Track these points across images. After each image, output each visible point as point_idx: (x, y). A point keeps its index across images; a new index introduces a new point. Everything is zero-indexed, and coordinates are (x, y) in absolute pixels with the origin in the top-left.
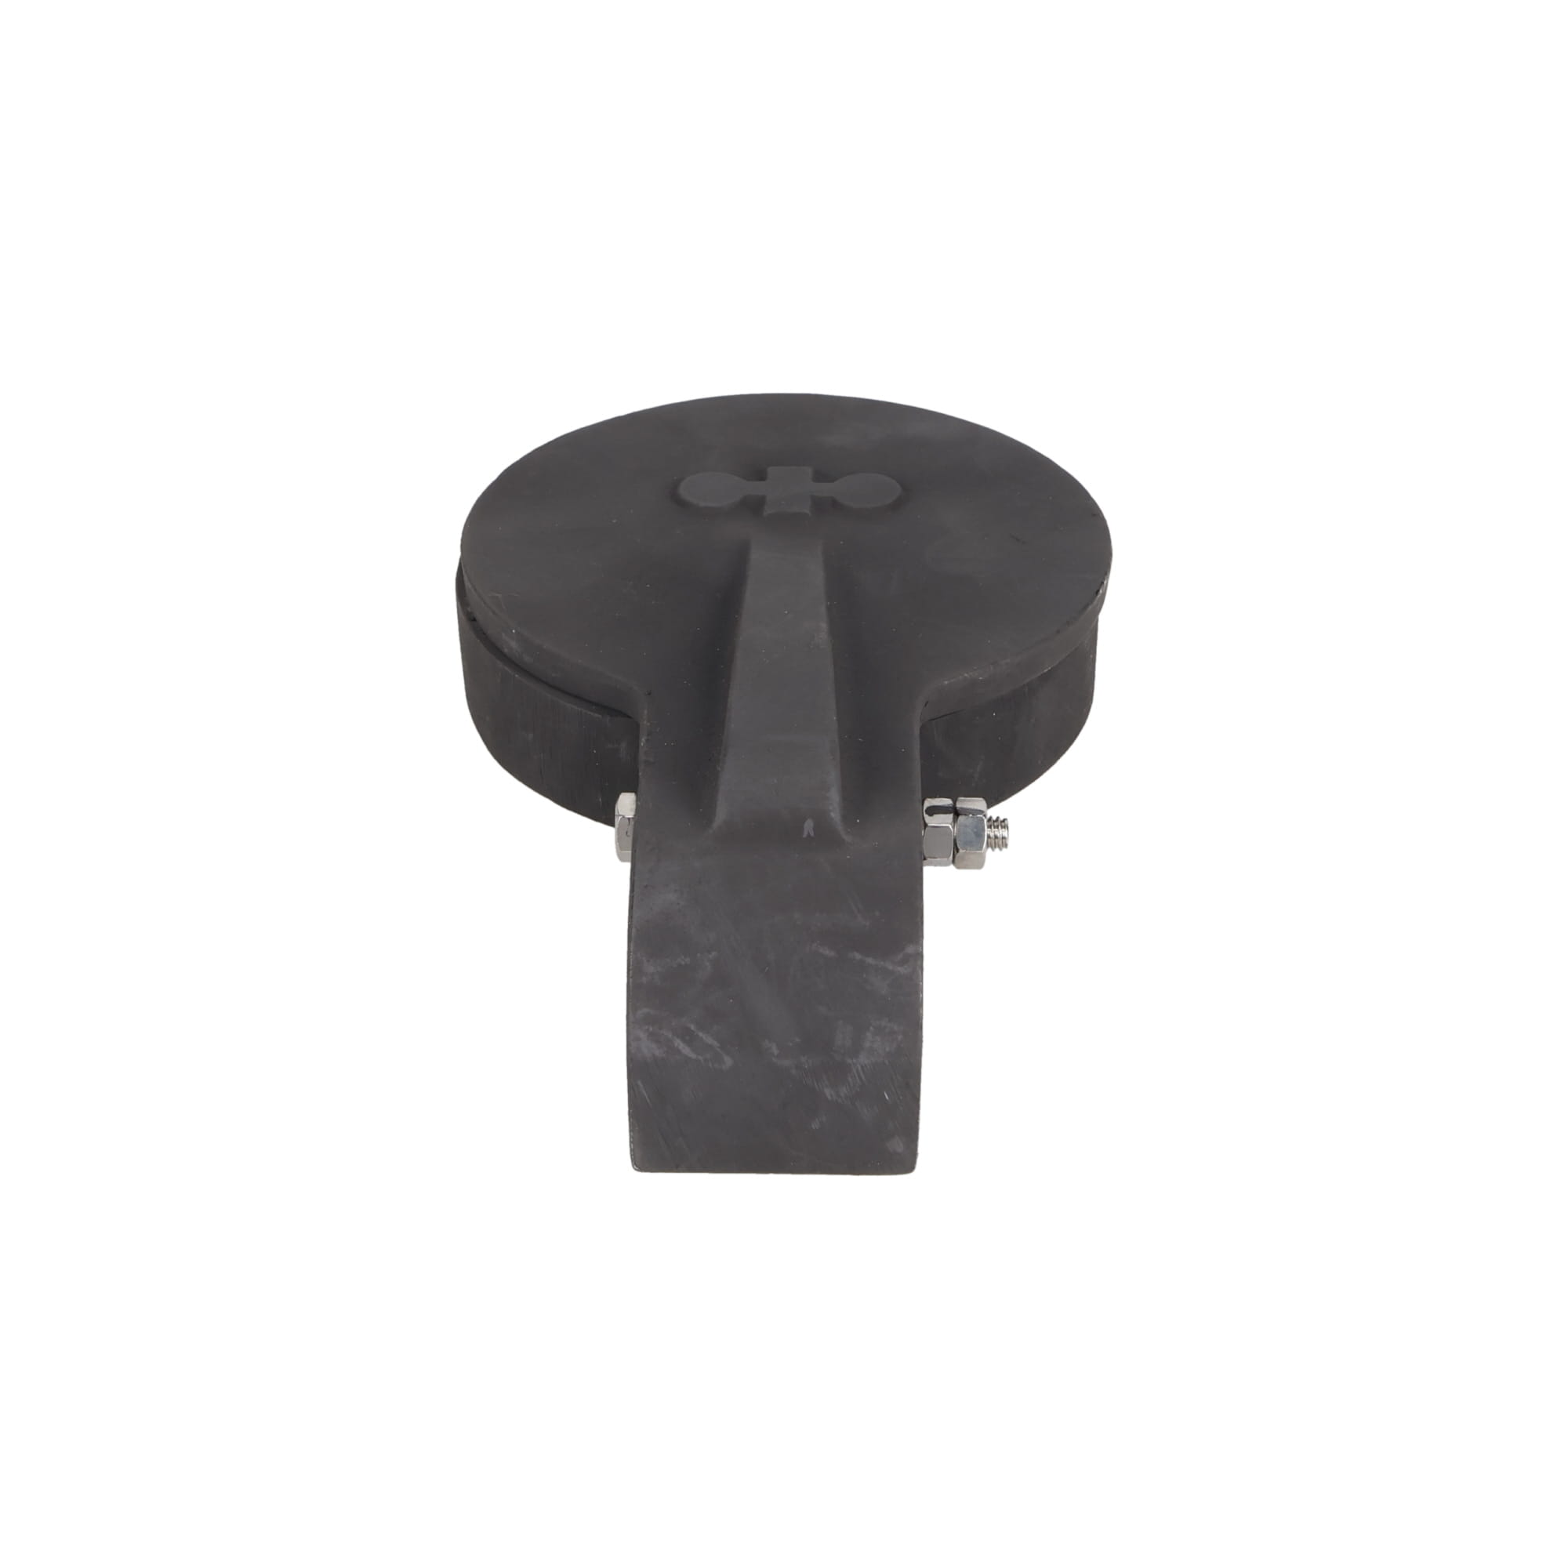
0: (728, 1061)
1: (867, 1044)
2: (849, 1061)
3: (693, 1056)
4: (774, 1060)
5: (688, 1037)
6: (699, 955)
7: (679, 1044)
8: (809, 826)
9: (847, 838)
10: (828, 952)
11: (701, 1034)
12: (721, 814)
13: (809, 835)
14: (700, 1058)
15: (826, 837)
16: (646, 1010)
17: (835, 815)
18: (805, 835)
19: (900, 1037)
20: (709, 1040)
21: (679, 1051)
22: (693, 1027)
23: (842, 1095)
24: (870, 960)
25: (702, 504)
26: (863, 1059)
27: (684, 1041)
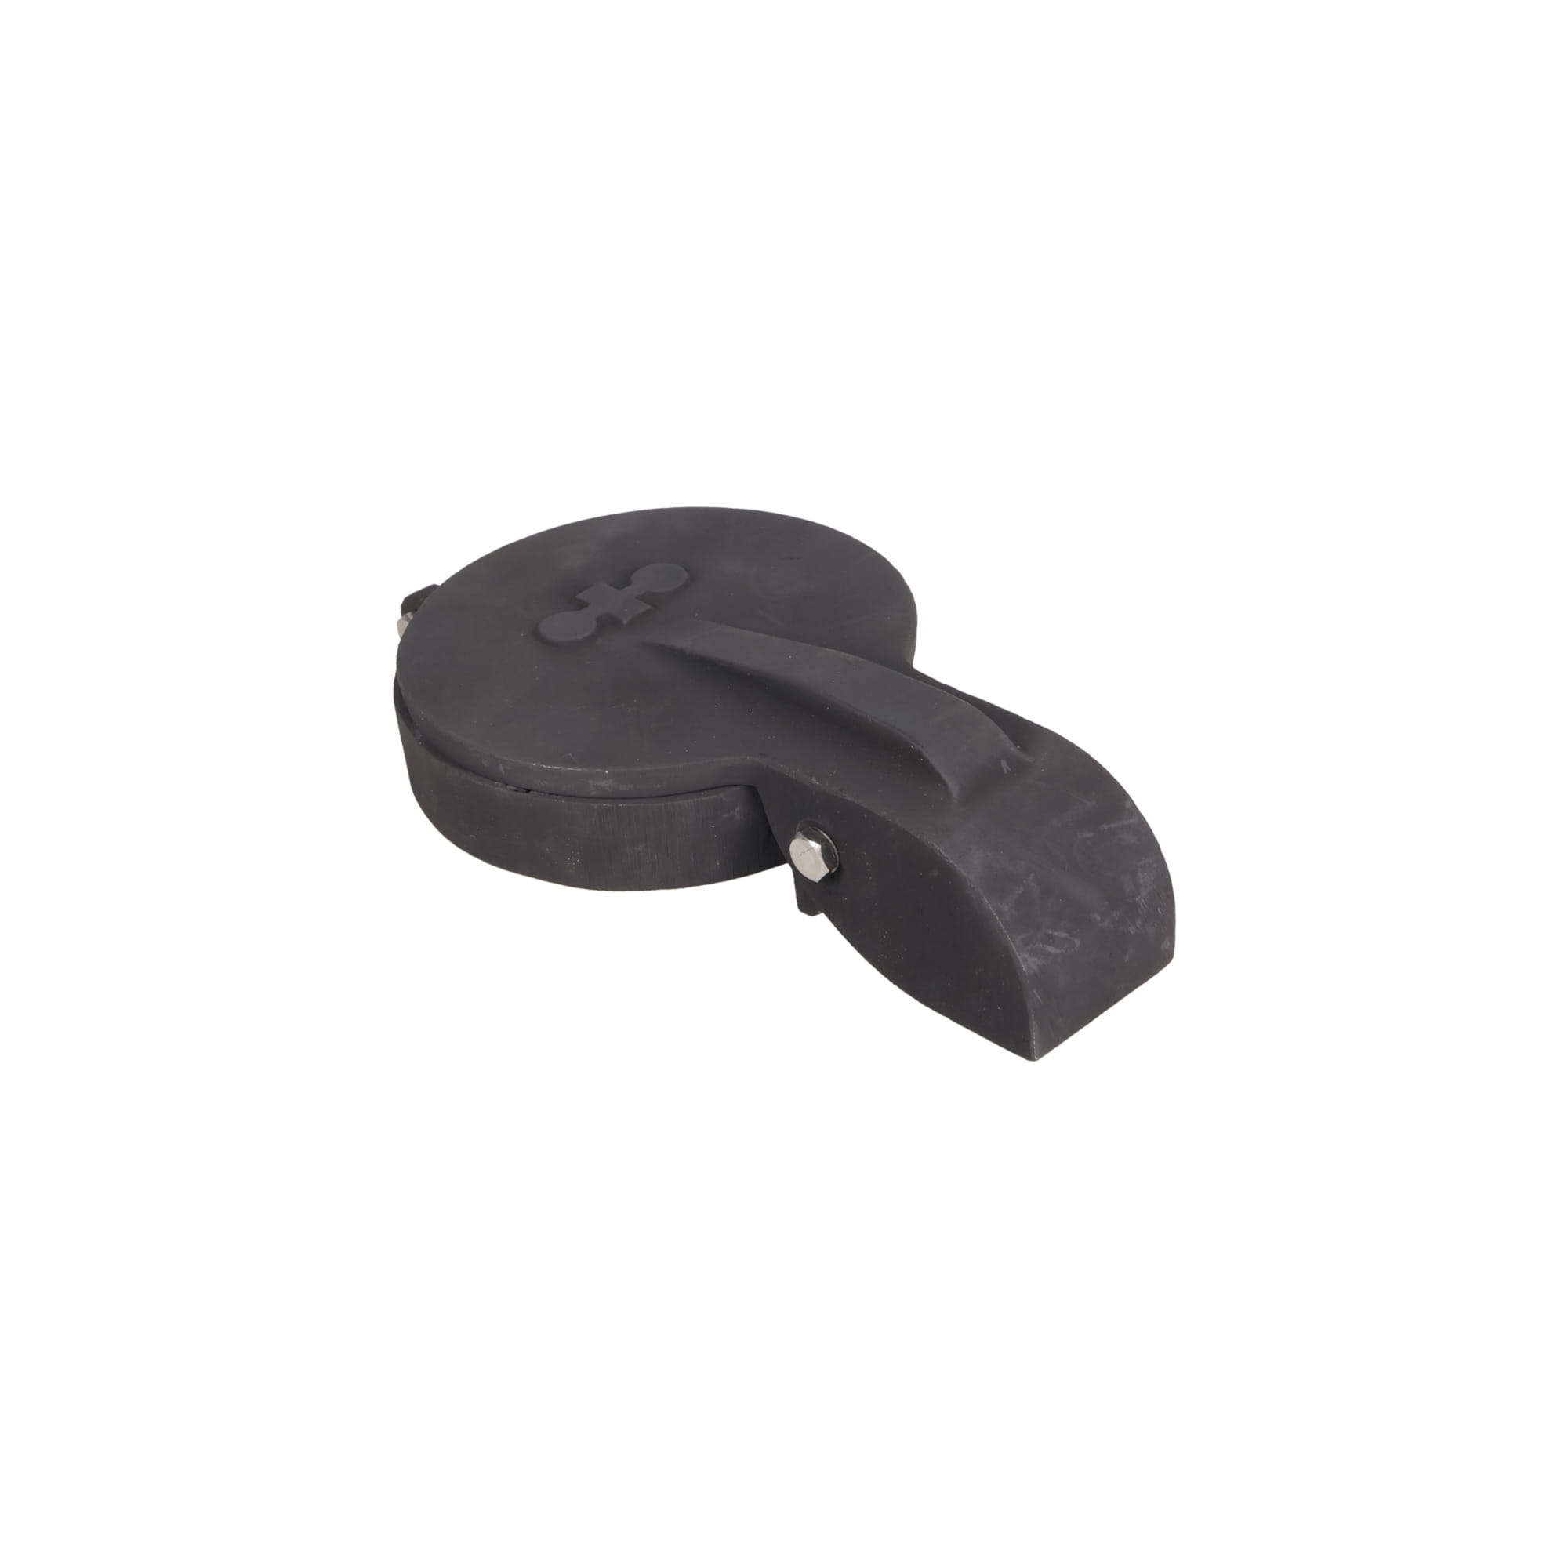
0: (1077, 942)
1: (1142, 882)
2: (1137, 899)
3: (1058, 951)
4: (1100, 925)
5: (1050, 940)
6: (1025, 881)
7: (1048, 948)
8: (1004, 764)
9: (1032, 759)
10: (1089, 835)
11: (1056, 933)
12: (954, 788)
13: (1009, 770)
14: (1062, 950)
15: (1019, 765)
16: (1019, 937)
17: (1014, 748)
19: (1155, 865)
20: (1062, 934)
21: (1050, 954)
22: (1050, 932)
23: (1138, 926)
24: (1113, 826)
25: (580, 637)
26: (1144, 894)
27: (1050, 945)
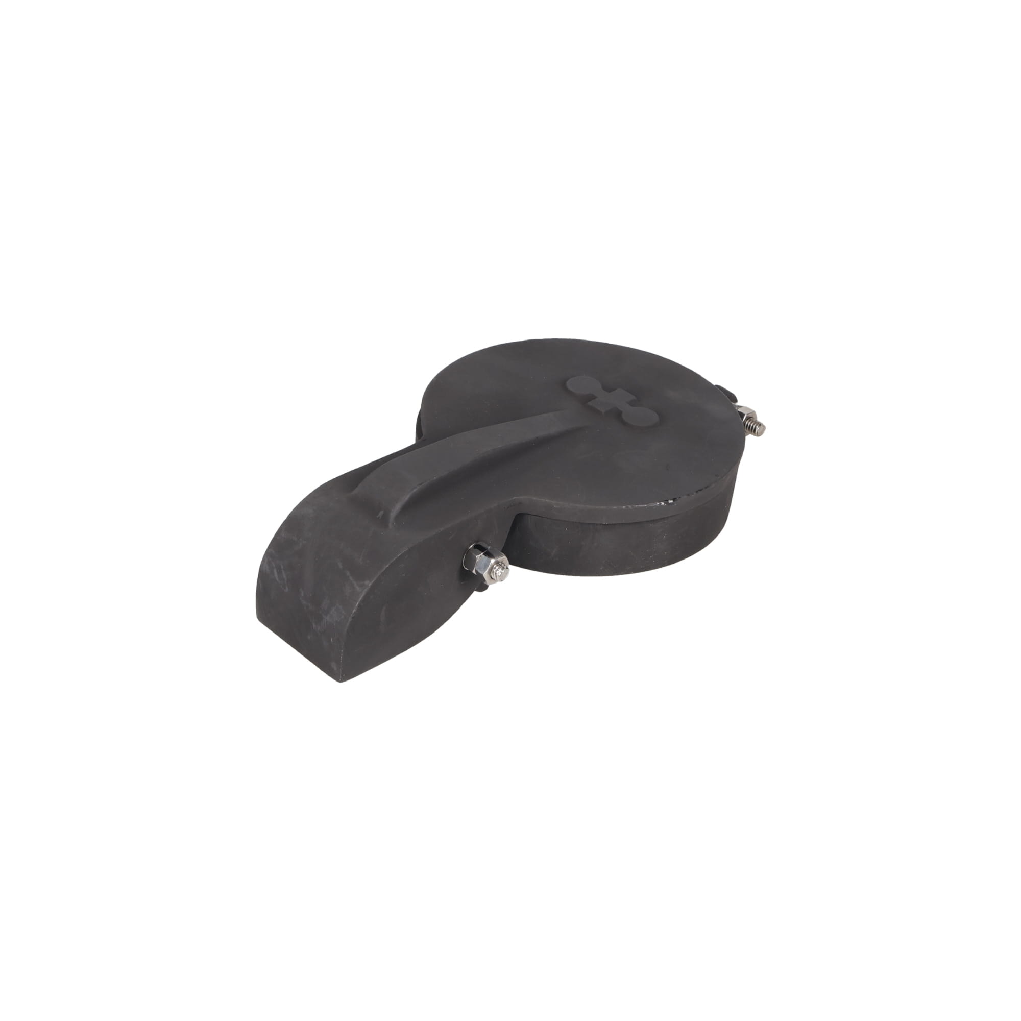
0: (287, 589)
1: (332, 613)
2: (323, 615)
3: (277, 579)
4: (301, 598)
5: (279, 572)
7: (275, 571)
8: (381, 513)
9: (390, 525)
10: (340, 566)
11: (283, 572)
13: (379, 518)
14: (279, 581)
15: (384, 521)
17: (393, 513)
18: (377, 517)
19: (343, 617)
20: (285, 576)
21: (274, 575)
22: (282, 567)
23: (318, 629)
24: (351, 578)
26: (327, 618)
